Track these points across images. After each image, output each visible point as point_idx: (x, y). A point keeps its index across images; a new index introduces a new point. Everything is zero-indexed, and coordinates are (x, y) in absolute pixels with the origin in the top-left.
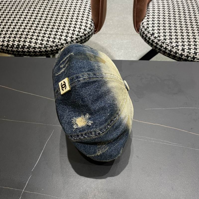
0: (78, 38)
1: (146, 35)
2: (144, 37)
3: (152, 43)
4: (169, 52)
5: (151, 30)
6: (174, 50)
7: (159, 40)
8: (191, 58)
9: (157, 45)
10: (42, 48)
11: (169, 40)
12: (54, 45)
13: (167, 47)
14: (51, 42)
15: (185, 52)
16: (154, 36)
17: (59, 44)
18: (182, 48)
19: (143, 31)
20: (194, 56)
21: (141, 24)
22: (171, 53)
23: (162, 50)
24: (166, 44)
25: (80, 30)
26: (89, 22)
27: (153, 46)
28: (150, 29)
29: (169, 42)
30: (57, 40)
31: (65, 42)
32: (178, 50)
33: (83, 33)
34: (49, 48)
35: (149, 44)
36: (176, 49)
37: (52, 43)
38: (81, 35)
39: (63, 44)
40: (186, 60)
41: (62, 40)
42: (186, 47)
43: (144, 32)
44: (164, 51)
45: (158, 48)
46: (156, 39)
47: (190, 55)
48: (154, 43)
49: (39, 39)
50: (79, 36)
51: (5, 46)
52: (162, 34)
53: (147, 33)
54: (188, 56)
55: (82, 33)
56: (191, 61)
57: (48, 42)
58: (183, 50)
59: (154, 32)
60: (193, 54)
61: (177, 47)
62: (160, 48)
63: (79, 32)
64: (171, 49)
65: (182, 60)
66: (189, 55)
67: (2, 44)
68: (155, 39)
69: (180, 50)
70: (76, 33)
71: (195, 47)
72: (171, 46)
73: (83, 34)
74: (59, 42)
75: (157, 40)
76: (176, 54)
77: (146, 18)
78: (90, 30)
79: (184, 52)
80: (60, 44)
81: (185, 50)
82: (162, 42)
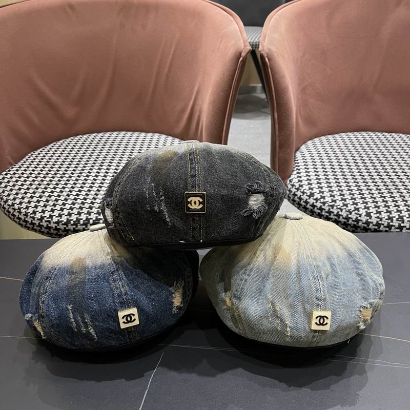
1: (300, 198)
2: (297, 202)
3: (311, 210)
5: (308, 189)
6: (353, 216)
7: (324, 203)
8: (385, 227)
9: (322, 212)
11: (341, 202)
13: (340, 213)
15: (373, 218)
16: (315, 198)
18: (366, 212)
19: (293, 192)
20: (389, 223)
21: (288, 182)
23: (331, 218)
24: (337, 208)
27: (314, 214)
29: (342, 205)
32: (360, 215)
35: (308, 212)
36: (356, 214)
40: (376, 231)
42: (373, 210)
43: (296, 193)
44: (336, 219)
46: (319, 201)
47: (383, 223)
48: (316, 209)
51: (63, 222)
52: (327, 194)
53: (302, 194)
54: (378, 225)
56: (386, 231)
58: (368, 215)
59: (313, 192)
60: (386, 219)
61: (356, 212)
64: (348, 215)
66: (380, 222)
67: (58, 220)
68: (316, 202)
69: (363, 215)
71: (387, 210)
72: (346, 211)
75: (321, 203)
76: (358, 223)
77: (295, 172)
79: (371, 218)
81: (372, 214)
82: (329, 206)
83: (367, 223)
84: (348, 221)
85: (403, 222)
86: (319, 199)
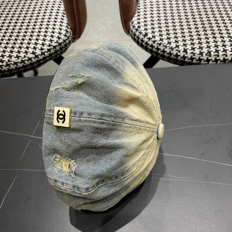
0: (51, 49)
1: (138, 37)
2: (136, 40)
3: (146, 47)
4: (169, 56)
5: (144, 29)
6: (174, 52)
7: (154, 42)
8: (196, 60)
9: (153, 48)
10: (3, 67)
11: (166, 41)
12: (20, 60)
13: (165, 50)
14: (15, 57)
15: (188, 53)
16: (148, 37)
17: (25, 59)
18: (184, 48)
19: (134, 32)
20: (200, 57)
21: (131, 24)
22: (171, 56)
23: (159, 54)
24: (163, 46)
25: (52, 39)
26: (64, 28)
28: (142, 28)
29: (167, 43)
30: (22, 55)
31: (34, 56)
32: (179, 51)
33: (57, 42)
34: (13, 65)
36: (176, 50)
37: (17, 59)
38: (55, 44)
39: (31, 58)
40: (190, 64)
41: (29, 53)
42: (189, 47)
43: (136, 33)
45: (155, 52)
46: (151, 40)
47: (195, 57)
48: (148, 46)
49: (6, 56)
50: (52, 47)
52: (157, 34)
53: (139, 34)
54: (192, 59)
55: (55, 42)
56: (197, 64)
57: (11, 58)
58: (185, 51)
59: (147, 32)
60: (198, 54)
61: (177, 48)
63: (51, 41)
64: (170, 51)
65: (185, 64)
66: (193, 57)
68: (149, 41)
69: (181, 52)
70: (47, 43)
71: (200, 46)
72: (169, 48)
73: (57, 44)
74: (25, 57)
76: (177, 57)
77: (136, 15)
78: (66, 38)
79: (186, 54)
80: (27, 58)
81: (188, 50)
82: (158, 44)
83: (184, 57)
85: (210, 56)
86: (151, 39)
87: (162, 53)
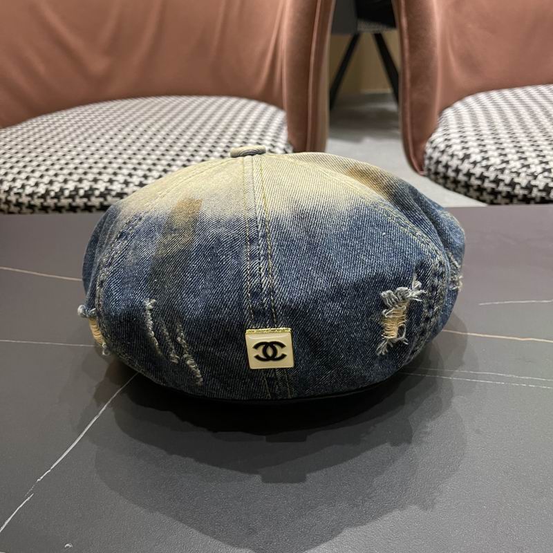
1: (447, 166)
2: (442, 175)
3: (466, 182)
4: (526, 192)
5: (460, 149)
6: (540, 182)
7: (487, 167)
9: (483, 181)
11: (518, 163)
13: (516, 180)
16: (472, 160)
19: (436, 158)
23: (500, 193)
24: (511, 172)
27: (471, 190)
28: (457, 147)
29: (519, 166)
35: (460, 189)
36: (545, 177)
43: (440, 159)
44: (508, 192)
45: (489, 190)
46: (478, 165)
48: (472, 179)
51: (39, 195)
52: (493, 153)
53: (450, 158)
59: (468, 152)
61: (546, 174)
62: (493, 189)
64: (530, 182)
67: (33, 191)
68: (474, 168)
72: (527, 175)
75: (482, 167)
76: (549, 193)
82: (496, 170)
84: (531, 192)
86: (479, 162)
87: (509, 189)
